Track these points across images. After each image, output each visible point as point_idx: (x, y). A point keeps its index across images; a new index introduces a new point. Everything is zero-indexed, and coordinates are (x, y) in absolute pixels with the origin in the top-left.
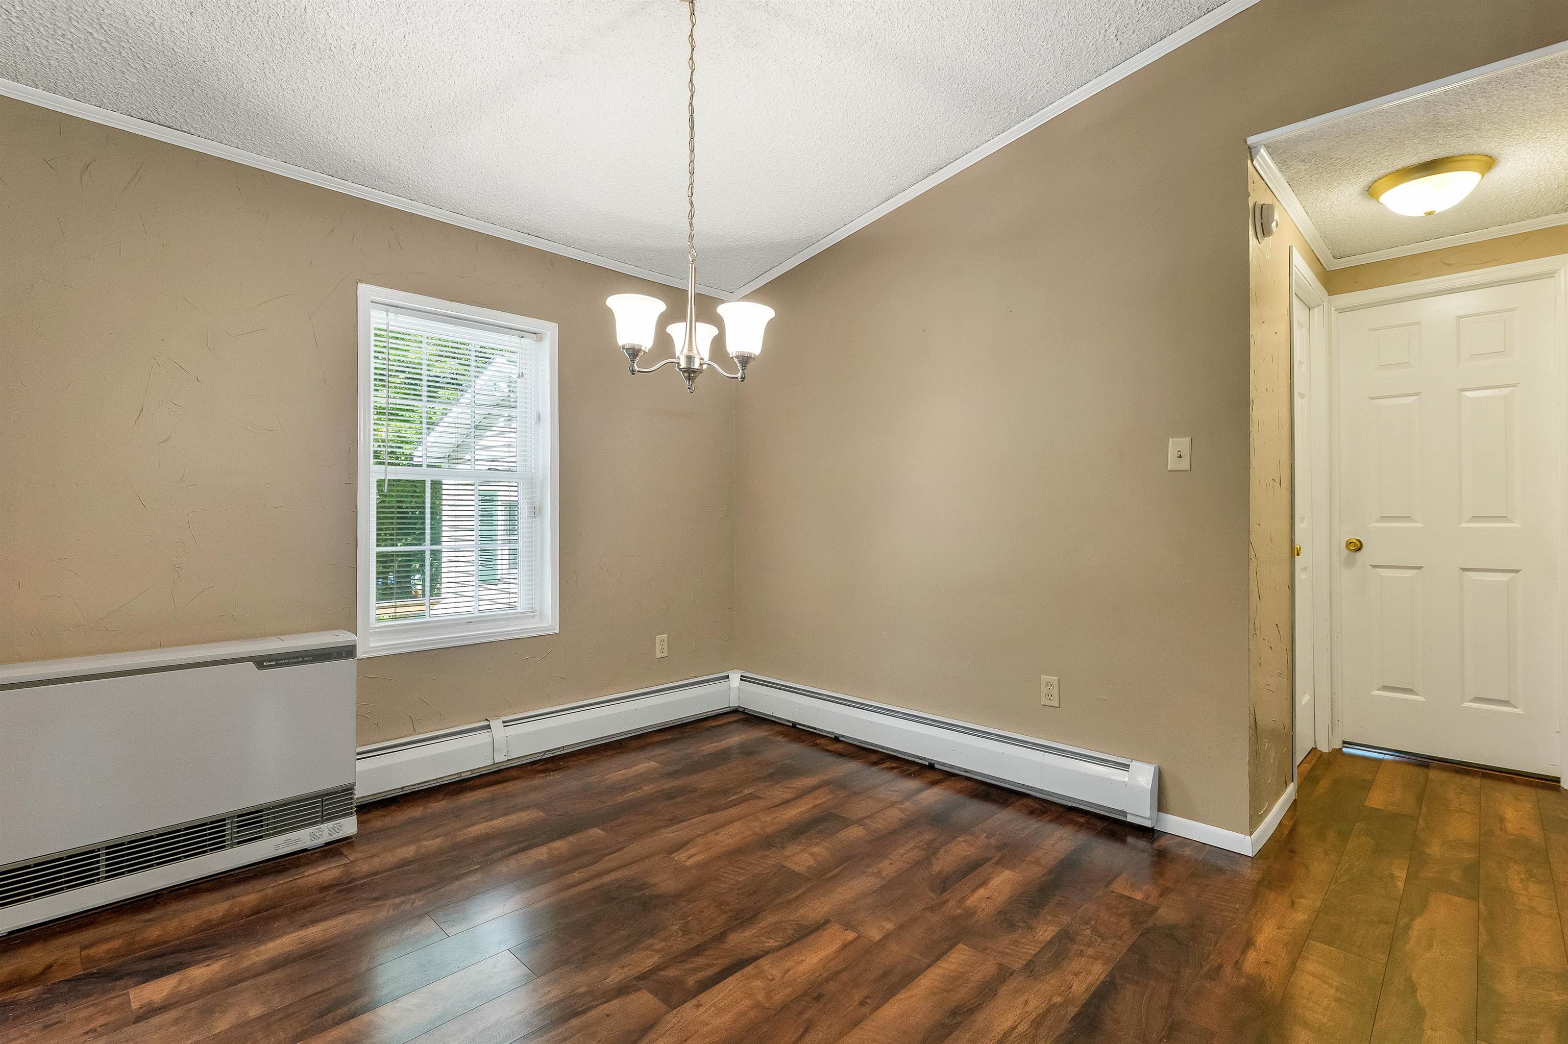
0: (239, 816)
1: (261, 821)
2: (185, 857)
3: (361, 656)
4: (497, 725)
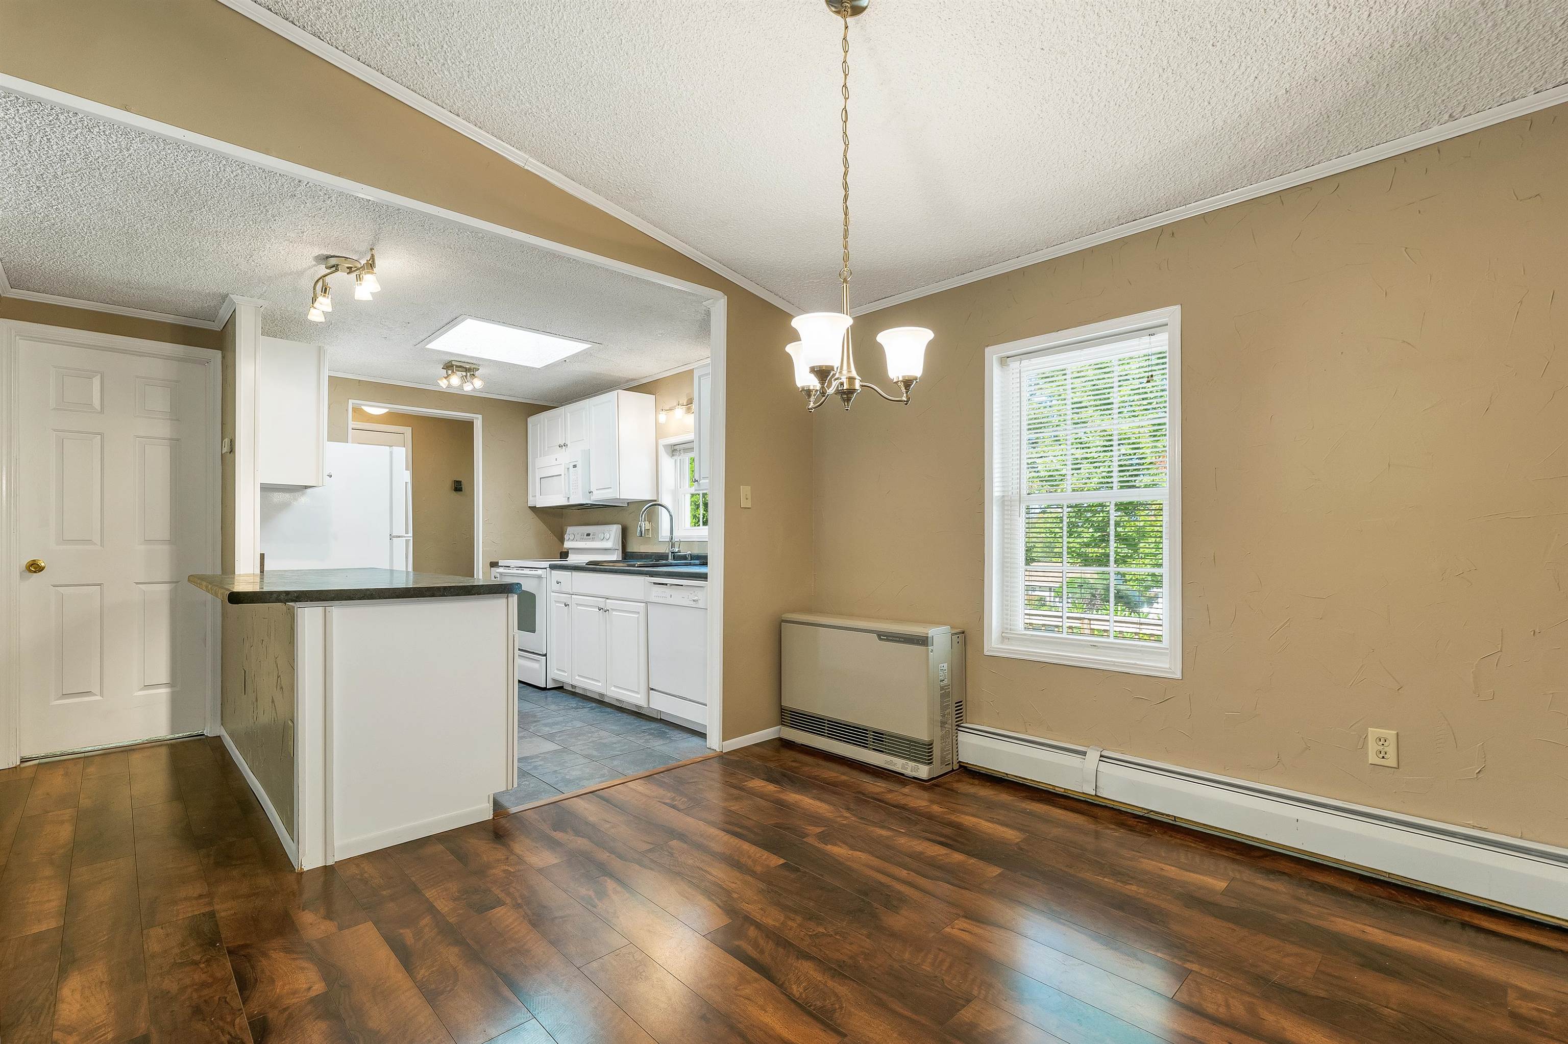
0: (874, 732)
1: (882, 741)
2: (844, 741)
3: (986, 653)
4: (1093, 755)
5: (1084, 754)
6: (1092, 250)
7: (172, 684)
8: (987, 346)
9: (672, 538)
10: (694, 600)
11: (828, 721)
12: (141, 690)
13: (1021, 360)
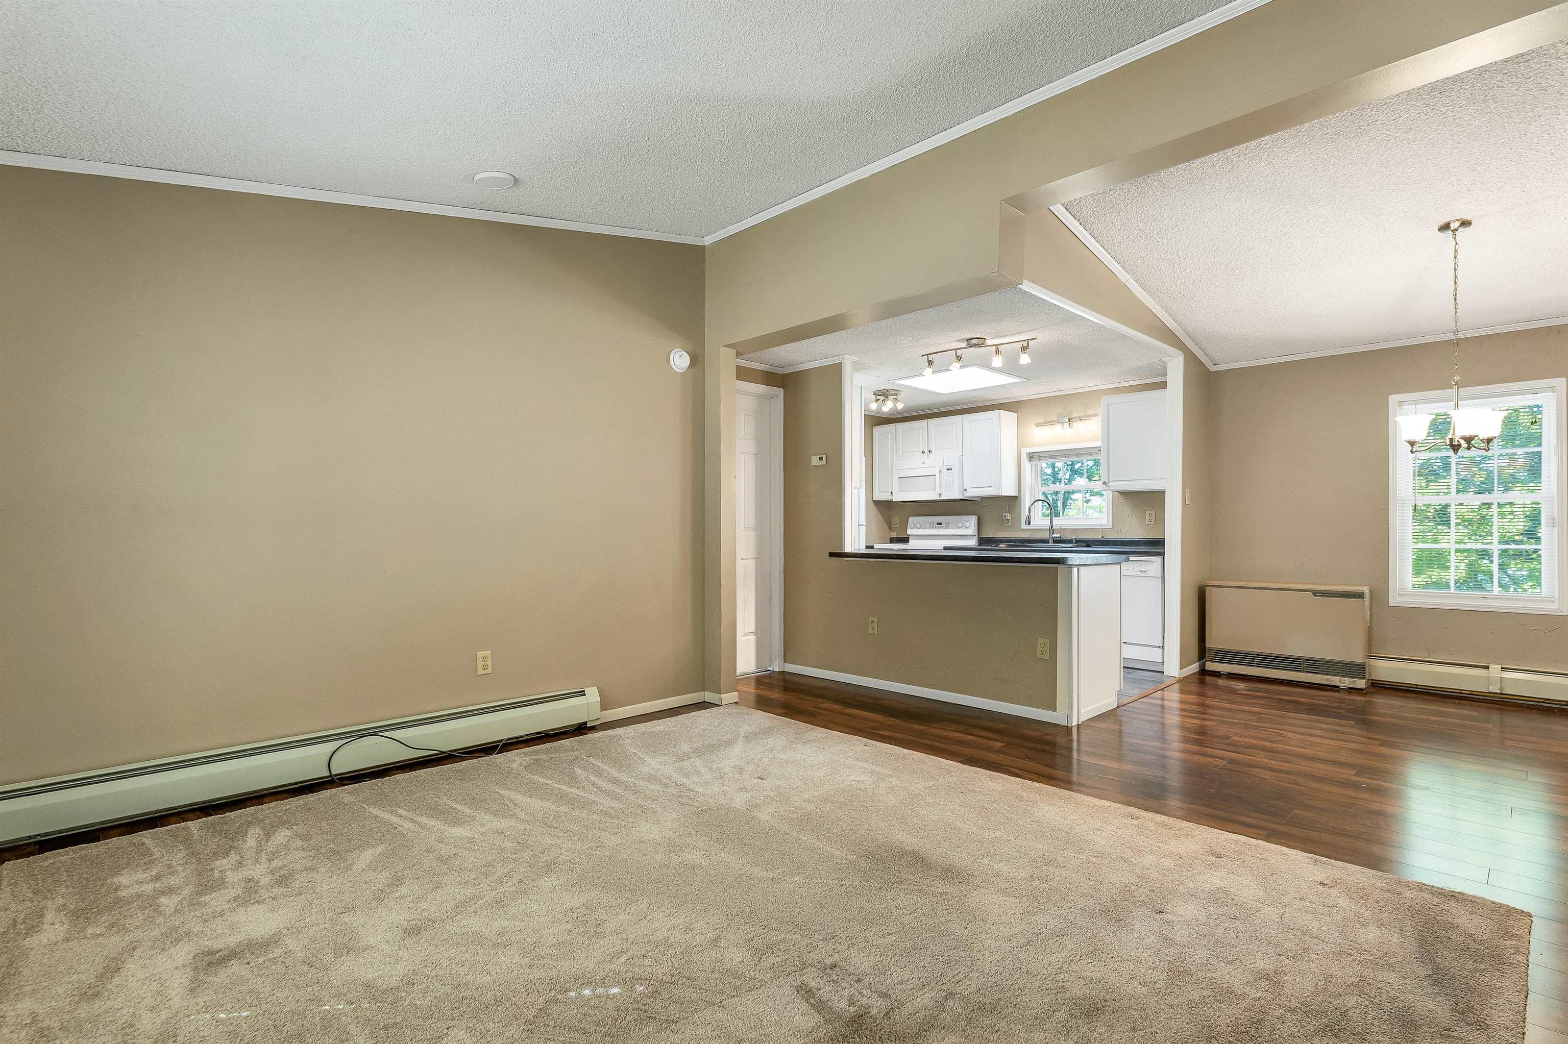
1: (1316, 665)
3: (1391, 604)
4: (1495, 669)
5: (1488, 668)
6: (1489, 336)
7: (756, 633)
8: (1391, 394)
9: (1052, 527)
10: (1141, 571)
11: (1257, 655)
12: (744, 636)
13: (1416, 404)
